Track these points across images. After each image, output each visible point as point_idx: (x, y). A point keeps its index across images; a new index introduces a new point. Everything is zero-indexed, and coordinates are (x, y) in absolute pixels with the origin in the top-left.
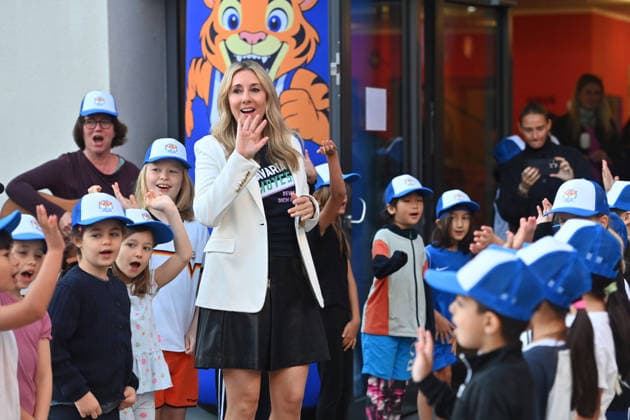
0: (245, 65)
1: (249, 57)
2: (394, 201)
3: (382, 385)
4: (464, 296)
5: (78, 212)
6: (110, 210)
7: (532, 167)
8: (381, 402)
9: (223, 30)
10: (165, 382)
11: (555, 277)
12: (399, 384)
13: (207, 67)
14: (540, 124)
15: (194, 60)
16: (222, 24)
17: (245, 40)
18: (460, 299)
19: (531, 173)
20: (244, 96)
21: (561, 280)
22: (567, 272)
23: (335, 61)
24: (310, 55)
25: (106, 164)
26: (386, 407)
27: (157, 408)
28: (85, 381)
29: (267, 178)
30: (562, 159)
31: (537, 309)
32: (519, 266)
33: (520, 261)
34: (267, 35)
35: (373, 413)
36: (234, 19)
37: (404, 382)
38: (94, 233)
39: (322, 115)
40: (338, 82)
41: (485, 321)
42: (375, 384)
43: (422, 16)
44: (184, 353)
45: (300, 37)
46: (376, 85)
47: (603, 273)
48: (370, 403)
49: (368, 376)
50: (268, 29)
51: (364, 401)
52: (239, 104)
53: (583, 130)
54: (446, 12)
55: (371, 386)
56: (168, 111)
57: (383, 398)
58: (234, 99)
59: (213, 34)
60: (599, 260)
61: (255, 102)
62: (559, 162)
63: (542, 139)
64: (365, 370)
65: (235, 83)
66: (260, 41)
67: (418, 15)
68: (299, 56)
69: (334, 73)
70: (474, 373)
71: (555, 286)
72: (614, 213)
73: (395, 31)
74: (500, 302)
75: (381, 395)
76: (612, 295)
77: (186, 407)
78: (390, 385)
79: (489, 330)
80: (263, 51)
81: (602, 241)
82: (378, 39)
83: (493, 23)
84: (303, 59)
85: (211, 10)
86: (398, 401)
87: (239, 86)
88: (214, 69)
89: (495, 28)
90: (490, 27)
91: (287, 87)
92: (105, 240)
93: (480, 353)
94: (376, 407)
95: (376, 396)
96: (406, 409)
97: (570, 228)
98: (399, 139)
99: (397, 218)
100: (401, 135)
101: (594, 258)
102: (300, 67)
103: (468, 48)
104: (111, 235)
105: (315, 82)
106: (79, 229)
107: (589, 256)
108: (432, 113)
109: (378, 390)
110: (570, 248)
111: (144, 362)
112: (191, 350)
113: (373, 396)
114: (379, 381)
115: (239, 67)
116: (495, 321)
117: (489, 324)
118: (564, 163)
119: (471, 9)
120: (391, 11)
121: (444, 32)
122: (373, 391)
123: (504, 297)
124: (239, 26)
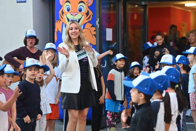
0: (73, 21)
1: (73, 20)
2: (116, 61)
3: (111, 114)
4: (134, 88)
5: (25, 63)
6: (34, 63)
7: (158, 51)
8: (111, 118)
9: (66, 12)
10: (50, 111)
11: (161, 83)
12: (116, 113)
13: (61, 22)
14: (161, 38)
15: (57, 20)
16: (65, 10)
17: (72, 15)
18: (133, 89)
19: (157, 53)
20: (73, 31)
21: (162, 84)
22: (164, 81)
23: (97, 21)
24: (90, 19)
25: (33, 50)
26: (112, 120)
27: (47, 120)
28: (27, 112)
29: (80, 55)
30: (166, 49)
31: (155, 92)
32: (150, 80)
33: (150, 78)
34: (78, 13)
35: (109, 122)
36: (69, 9)
37: (117, 113)
38: (30, 69)
39: (94, 36)
40: (98, 27)
41: (140, 95)
42: (109, 113)
43: (122, 8)
44: (55, 104)
45: (87, 14)
46: (109, 27)
47: (175, 82)
48: (108, 119)
49: (107, 111)
50: (78, 11)
51: (106, 118)
52: (72, 33)
53: (171, 41)
54: (129, 7)
55: (108, 114)
56: (50, 34)
57: (111, 117)
58: (70, 32)
59: (63, 13)
60: (174, 78)
61: (76, 32)
62: (165, 50)
63: (161, 43)
64: (106, 109)
65: (71, 27)
66: (76, 15)
67: (121, 7)
68: (87, 19)
69: (97, 24)
70: (137, 110)
71: (160, 85)
72: (177, 64)
73: (115, 12)
74: (144, 90)
75: (111, 116)
76: (177, 88)
77: (55, 120)
78: (113, 113)
79: (141, 98)
80: (77, 17)
81: (175, 72)
82: (110, 14)
83: (143, 10)
84: (88, 20)
85: (62, 6)
86: (116, 118)
87: (72, 28)
88: (63, 23)
89: (143, 11)
90: (141, 11)
91: (84, 28)
92: (33, 71)
93: (139, 104)
94: (109, 120)
95: (109, 117)
96: (118, 120)
97: (165, 68)
98: (116, 43)
99: (117, 66)
100: (116, 42)
101: (173, 77)
102: (87, 22)
103: (135, 17)
104: (35, 70)
105: (92, 27)
106: (25, 69)
107: (171, 77)
108: (125, 36)
109: (110, 115)
110: (165, 75)
111: (43, 105)
112: (57, 103)
113: (108, 117)
114: (110, 112)
115: (71, 22)
116: (143, 96)
117: (141, 96)
118: (167, 50)
119: (136, 6)
120: (113, 6)
121: (129, 12)
122: (109, 115)
123: (146, 89)
124: (70, 11)
